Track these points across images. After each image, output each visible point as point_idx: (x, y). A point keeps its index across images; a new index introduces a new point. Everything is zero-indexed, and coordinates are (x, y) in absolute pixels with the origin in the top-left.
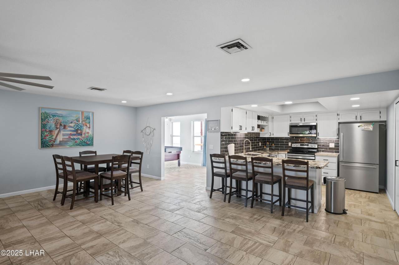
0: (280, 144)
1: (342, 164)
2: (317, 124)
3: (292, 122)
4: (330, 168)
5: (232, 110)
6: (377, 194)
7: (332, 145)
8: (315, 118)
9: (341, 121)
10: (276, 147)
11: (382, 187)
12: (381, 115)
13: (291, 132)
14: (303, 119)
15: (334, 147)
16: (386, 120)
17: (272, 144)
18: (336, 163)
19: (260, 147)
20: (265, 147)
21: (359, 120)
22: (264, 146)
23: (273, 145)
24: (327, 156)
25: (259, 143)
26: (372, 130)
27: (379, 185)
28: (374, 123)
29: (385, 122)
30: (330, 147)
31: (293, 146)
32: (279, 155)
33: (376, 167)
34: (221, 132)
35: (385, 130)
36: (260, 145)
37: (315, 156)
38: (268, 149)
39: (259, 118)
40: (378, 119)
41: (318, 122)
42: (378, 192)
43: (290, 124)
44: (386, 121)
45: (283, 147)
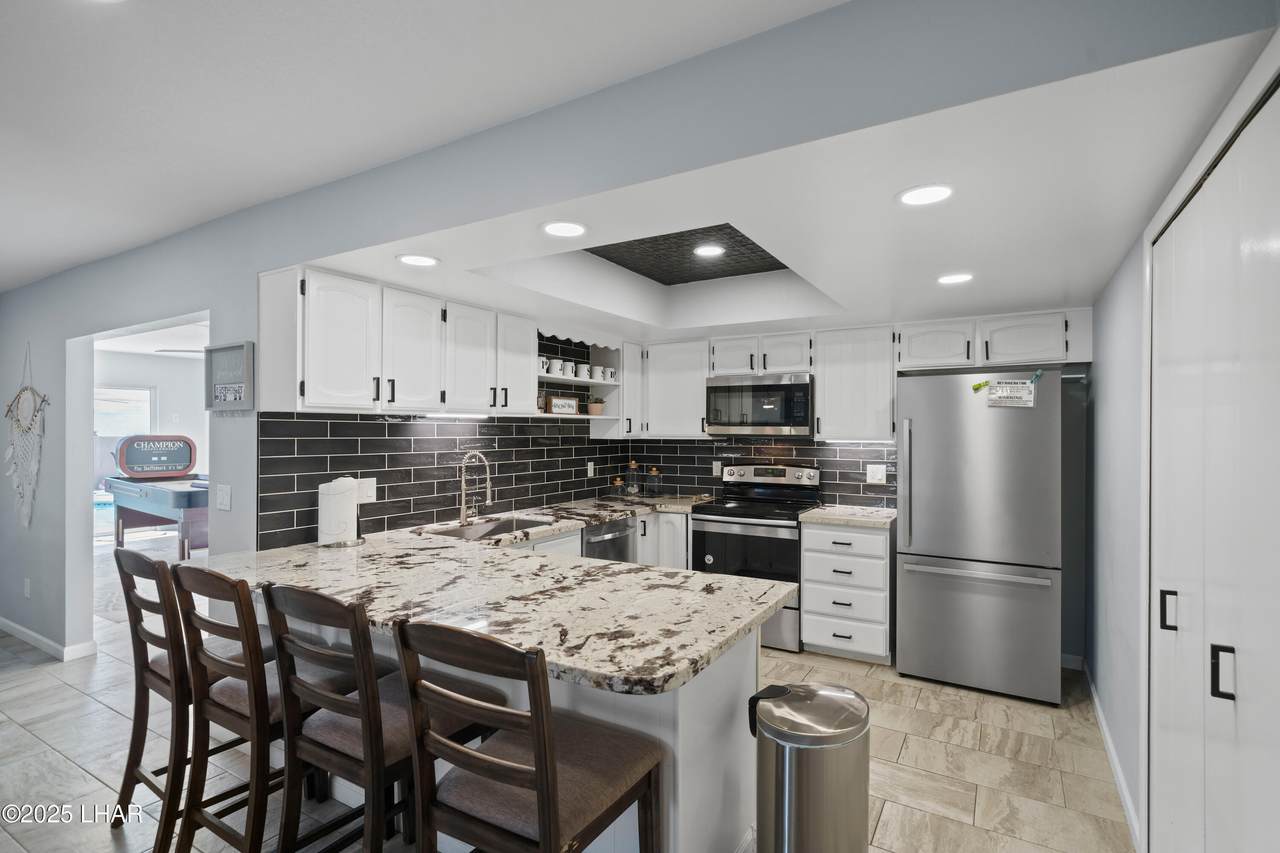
0: (683, 470)
1: (908, 567)
2: (812, 378)
3: (719, 372)
4: (857, 583)
5: (303, 283)
6: (1055, 712)
7: (876, 474)
8: (807, 353)
9: (906, 365)
10: (666, 479)
11: (1075, 663)
12: (1071, 335)
13: (712, 417)
14: (759, 361)
15: (884, 482)
16: (1090, 360)
17: (649, 469)
18: (883, 559)
19: (591, 482)
20: (619, 482)
21: (979, 360)
22: (613, 479)
23: (654, 472)
24: (848, 525)
25: (585, 465)
26: (1031, 405)
27: (1063, 651)
28: (1038, 372)
29: (1087, 367)
30: (870, 480)
31: (726, 478)
32: (662, 517)
33: (1047, 582)
34: (262, 415)
35: (1085, 404)
36: (591, 474)
37: (798, 527)
38: (634, 490)
39: (550, 347)
40: (1057, 356)
41: (818, 371)
42: (1059, 702)
43: (708, 380)
44: (1090, 363)
45: (692, 481)
